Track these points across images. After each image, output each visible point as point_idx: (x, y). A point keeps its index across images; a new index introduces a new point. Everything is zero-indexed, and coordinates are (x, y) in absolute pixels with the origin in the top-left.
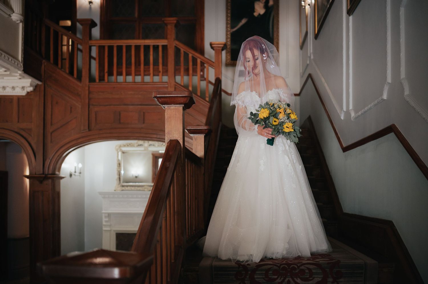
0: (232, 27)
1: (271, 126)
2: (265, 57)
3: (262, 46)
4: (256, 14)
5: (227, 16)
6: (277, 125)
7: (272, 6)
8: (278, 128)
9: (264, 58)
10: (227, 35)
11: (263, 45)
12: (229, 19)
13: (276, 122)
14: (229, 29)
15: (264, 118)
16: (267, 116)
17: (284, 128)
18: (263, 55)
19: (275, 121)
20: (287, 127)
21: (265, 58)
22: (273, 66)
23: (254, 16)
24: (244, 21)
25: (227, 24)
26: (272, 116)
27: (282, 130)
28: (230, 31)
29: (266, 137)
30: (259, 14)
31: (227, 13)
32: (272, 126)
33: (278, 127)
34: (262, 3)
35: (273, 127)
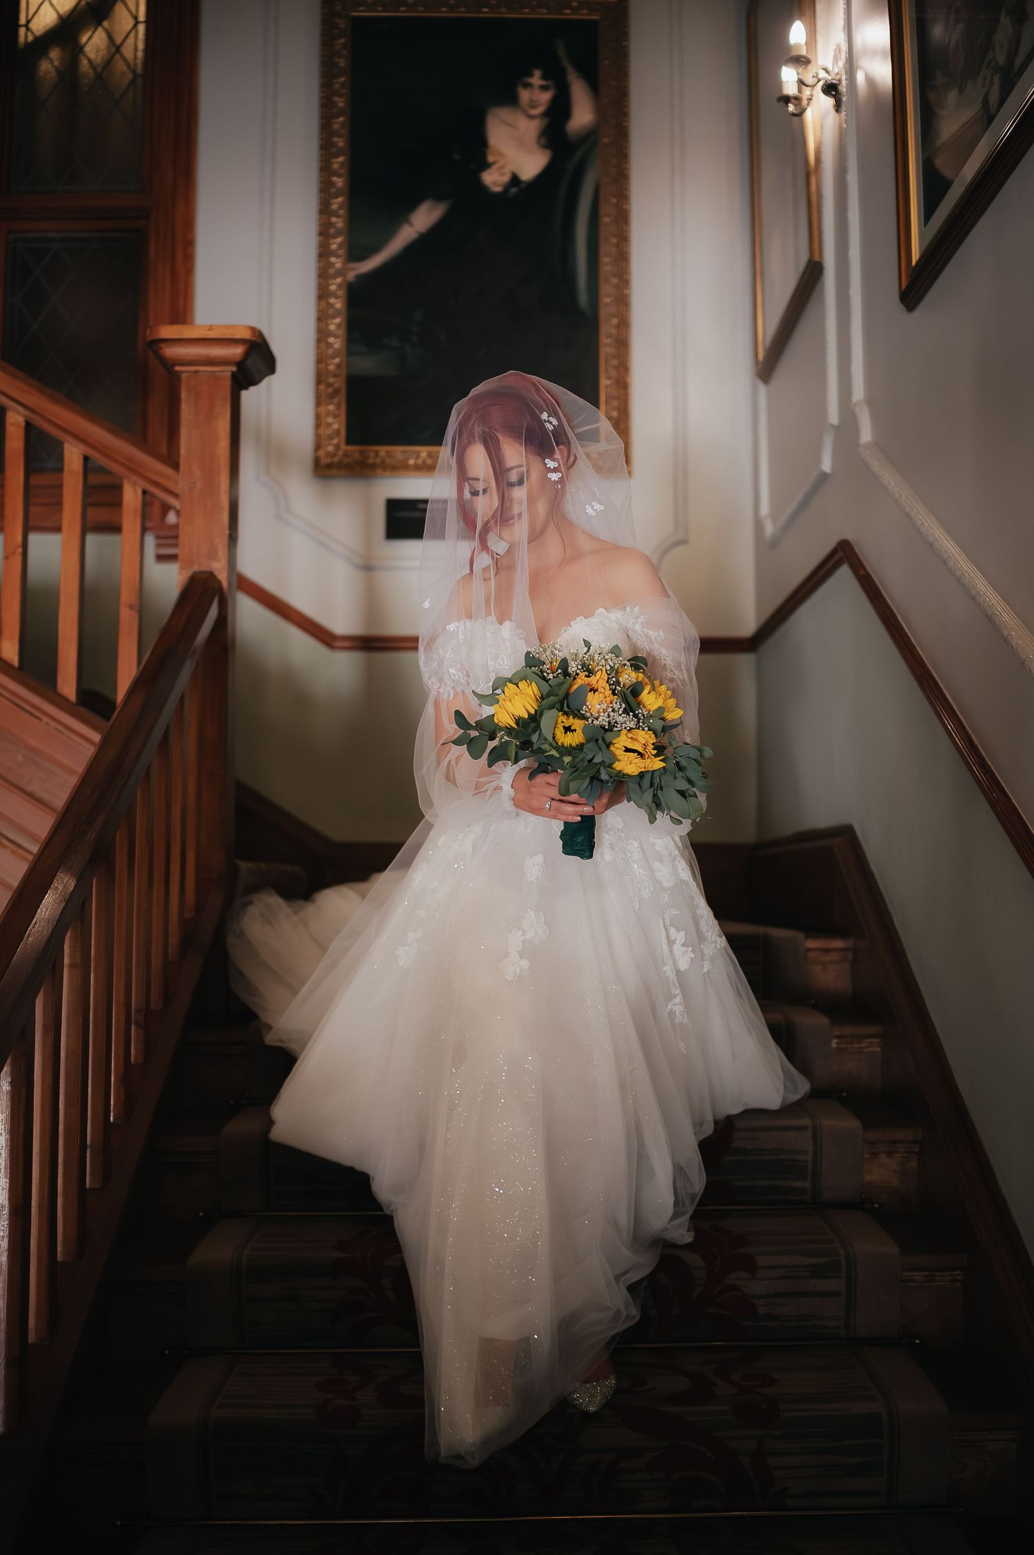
0: (356, 253)
1: (554, 752)
2: (555, 470)
3: (541, 423)
4: (493, 179)
5: (326, 189)
6: (580, 747)
7: (590, 136)
8: (590, 761)
9: (549, 475)
10: (323, 294)
11: (545, 416)
12: (337, 203)
13: (575, 730)
14: (337, 263)
15: (518, 720)
16: (533, 712)
17: (615, 759)
18: (547, 461)
19: (568, 729)
20: (627, 750)
21: (554, 477)
22: (598, 507)
23: (483, 188)
24: (424, 218)
25: (325, 232)
26: (552, 707)
27: (610, 766)
28: (340, 273)
29: (554, 817)
30: (515, 180)
31: (325, 169)
32: (562, 755)
33: (589, 757)
34: (531, 117)
35: (567, 759)
